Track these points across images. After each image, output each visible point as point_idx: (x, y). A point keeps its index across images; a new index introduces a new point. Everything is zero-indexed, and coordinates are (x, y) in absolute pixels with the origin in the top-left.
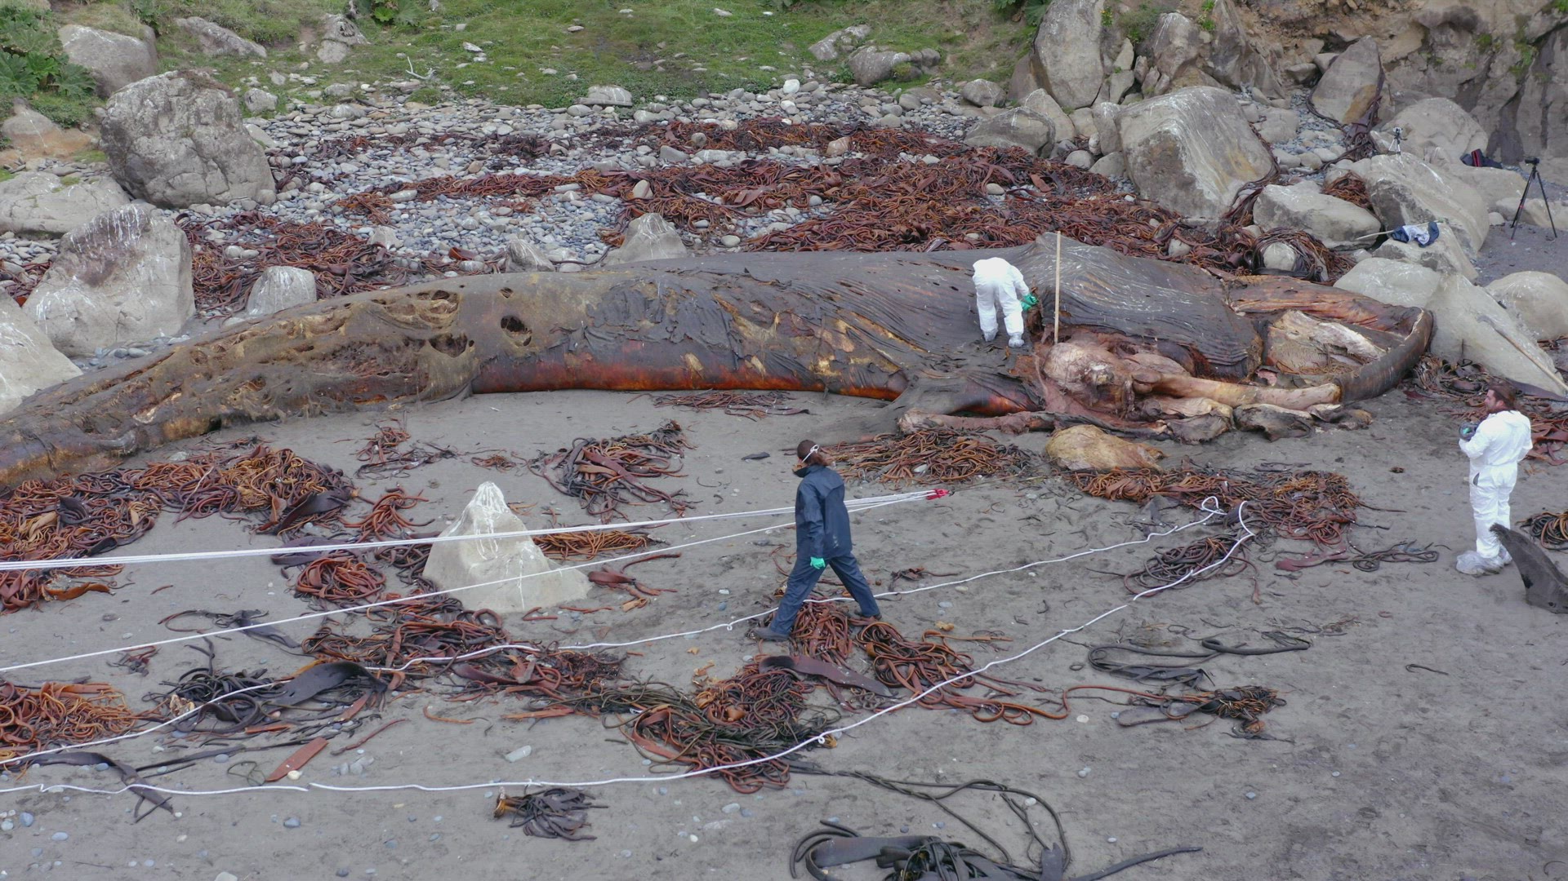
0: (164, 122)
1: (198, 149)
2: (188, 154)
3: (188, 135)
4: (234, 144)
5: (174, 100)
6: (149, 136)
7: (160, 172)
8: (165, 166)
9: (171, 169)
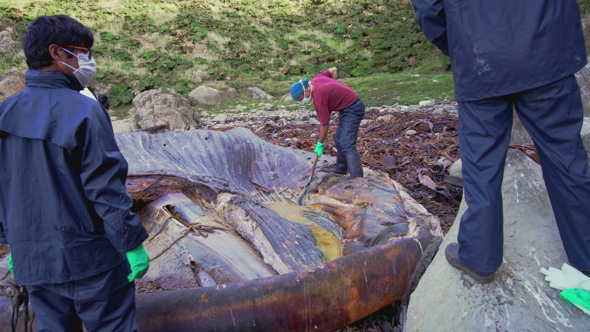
0: (148, 104)
1: (153, 112)
2: (149, 114)
3: (153, 108)
4: (165, 111)
5: (152, 96)
6: (141, 107)
7: (141, 119)
8: (142, 117)
9: (144, 118)
